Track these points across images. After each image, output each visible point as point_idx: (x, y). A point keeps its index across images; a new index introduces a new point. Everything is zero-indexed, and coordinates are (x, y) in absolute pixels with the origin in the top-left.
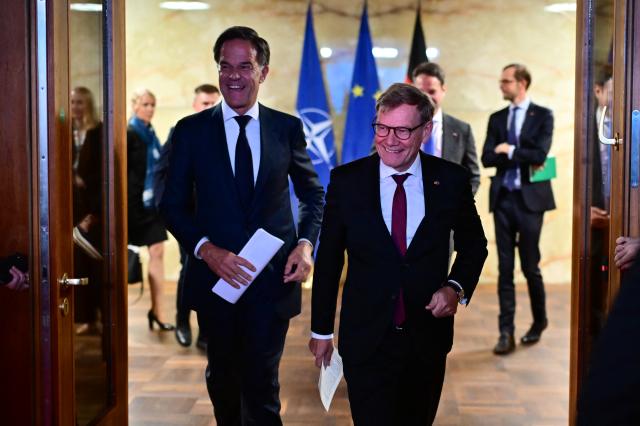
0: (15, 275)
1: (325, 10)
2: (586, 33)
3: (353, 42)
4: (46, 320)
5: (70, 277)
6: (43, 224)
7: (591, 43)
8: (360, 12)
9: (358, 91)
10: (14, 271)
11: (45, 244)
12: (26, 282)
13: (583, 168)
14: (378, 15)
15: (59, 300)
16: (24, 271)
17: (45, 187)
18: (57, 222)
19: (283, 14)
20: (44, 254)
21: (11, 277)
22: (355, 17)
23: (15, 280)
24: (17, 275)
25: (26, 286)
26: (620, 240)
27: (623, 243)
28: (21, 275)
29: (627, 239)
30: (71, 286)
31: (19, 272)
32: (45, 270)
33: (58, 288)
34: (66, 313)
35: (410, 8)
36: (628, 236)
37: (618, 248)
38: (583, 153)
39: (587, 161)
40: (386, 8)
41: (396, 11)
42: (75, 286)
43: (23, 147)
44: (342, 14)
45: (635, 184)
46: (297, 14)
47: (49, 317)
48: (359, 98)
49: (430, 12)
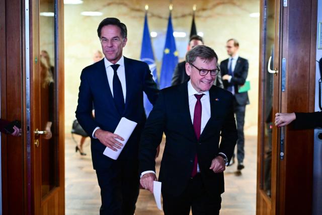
0: (15, 130)
1: (153, 15)
2: (263, 25)
3: (165, 30)
4: (29, 150)
5: (39, 130)
6: (28, 107)
7: (265, 29)
8: (168, 16)
9: (167, 51)
10: (15, 128)
11: (29, 116)
12: (20, 133)
13: (262, 83)
14: (176, 18)
15: (34, 141)
16: (19, 128)
17: (28, 91)
18: (34, 106)
19: (134, 17)
20: (28, 121)
21: (14, 131)
22: (166, 19)
23: (15, 132)
24: (16, 130)
25: (20, 134)
26: (277, 114)
27: (279, 116)
28: (18, 130)
29: (280, 114)
30: (40, 134)
31: (17, 128)
32: (28, 127)
33: (34, 135)
34: (38, 146)
35: (190, 15)
36: (281, 112)
37: (276, 118)
38: (262, 77)
39: (264, 80)
40: (179, 15)
41: (184, 16)
42: (42, 134)
43: (19, 74)
44: (160, 17)
45: (283, 90)
46: (141, 17)
47: (30, 148)
48: (168, 54)
49: (198, 17)
